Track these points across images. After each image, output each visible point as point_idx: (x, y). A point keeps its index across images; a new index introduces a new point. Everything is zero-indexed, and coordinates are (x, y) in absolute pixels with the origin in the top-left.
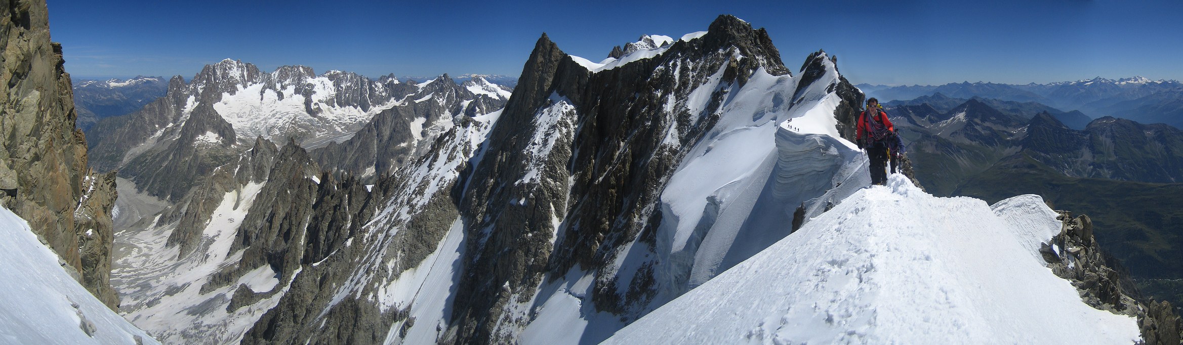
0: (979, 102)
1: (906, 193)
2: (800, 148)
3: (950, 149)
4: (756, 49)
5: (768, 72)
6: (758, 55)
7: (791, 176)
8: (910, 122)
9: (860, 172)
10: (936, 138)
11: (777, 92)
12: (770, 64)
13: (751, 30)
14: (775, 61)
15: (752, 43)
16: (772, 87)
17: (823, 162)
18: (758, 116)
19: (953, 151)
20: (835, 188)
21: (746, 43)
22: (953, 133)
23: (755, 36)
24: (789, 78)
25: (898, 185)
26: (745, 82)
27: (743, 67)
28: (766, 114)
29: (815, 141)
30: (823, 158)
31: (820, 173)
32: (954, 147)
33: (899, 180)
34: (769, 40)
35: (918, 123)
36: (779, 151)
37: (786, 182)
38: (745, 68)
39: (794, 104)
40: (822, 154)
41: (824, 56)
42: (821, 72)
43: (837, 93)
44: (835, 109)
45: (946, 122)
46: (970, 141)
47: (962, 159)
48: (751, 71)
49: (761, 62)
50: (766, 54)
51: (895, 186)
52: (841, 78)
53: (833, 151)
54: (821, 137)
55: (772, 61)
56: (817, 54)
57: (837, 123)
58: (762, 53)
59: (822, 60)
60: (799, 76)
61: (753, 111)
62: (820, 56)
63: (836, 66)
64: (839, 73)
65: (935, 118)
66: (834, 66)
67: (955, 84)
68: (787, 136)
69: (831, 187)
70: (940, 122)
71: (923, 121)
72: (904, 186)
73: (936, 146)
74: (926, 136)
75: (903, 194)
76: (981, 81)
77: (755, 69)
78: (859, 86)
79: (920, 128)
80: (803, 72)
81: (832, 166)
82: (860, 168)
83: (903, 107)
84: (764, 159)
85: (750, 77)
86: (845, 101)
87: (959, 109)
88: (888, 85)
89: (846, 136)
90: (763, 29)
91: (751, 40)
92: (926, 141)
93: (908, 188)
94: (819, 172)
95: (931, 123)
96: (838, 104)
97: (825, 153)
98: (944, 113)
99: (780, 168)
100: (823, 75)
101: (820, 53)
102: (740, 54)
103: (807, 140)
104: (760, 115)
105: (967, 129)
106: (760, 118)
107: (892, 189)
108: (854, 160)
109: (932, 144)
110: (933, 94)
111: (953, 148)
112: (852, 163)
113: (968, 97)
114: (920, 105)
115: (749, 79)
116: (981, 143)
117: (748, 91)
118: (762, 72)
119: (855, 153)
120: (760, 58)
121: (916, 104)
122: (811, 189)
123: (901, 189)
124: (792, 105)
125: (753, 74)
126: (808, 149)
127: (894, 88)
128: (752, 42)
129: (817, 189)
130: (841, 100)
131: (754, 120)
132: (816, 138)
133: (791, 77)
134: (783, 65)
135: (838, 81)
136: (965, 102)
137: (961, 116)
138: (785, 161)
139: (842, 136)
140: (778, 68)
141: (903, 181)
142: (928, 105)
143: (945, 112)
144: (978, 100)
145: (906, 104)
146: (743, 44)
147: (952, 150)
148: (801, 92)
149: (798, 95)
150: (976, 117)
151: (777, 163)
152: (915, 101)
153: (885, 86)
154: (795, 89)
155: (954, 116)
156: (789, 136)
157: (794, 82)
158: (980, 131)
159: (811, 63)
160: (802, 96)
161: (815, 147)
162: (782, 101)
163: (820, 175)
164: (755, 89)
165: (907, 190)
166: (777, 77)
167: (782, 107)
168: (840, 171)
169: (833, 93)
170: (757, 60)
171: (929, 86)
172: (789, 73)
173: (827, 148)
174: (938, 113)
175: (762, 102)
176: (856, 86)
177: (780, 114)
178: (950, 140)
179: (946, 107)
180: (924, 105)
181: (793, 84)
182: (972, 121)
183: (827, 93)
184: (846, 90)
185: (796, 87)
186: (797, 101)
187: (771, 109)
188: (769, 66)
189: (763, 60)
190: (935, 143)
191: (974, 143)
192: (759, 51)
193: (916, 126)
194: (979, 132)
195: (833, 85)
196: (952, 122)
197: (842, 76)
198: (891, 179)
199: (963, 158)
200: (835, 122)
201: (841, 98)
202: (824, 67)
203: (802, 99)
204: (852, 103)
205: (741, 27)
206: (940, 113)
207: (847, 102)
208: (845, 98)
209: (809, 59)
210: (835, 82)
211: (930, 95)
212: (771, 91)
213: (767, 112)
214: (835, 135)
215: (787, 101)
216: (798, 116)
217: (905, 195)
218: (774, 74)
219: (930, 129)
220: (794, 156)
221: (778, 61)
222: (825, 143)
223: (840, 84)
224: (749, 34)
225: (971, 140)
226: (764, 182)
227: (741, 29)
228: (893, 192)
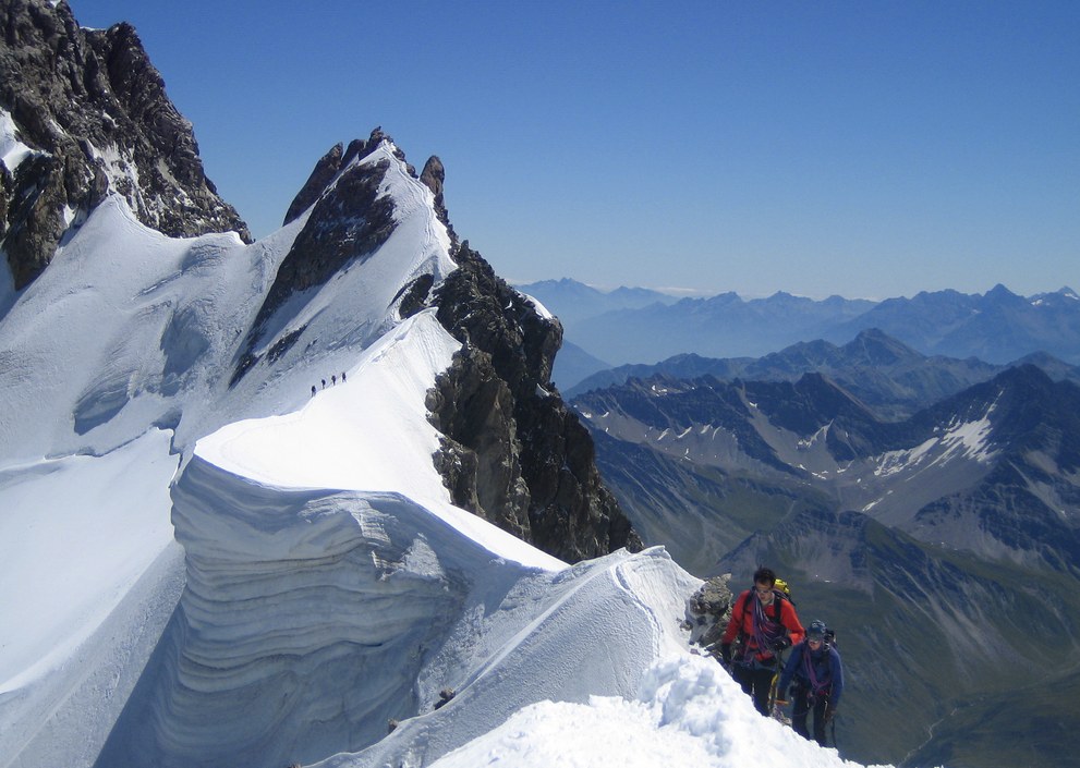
0: (1055, 379)
1: (715, 728)
2: (280, 546)
3: (916, 573)
4: (91, 115)
5: (146, 220)
6: (101, 144)
7: (241, 661)
8: (749, 451)
9: (531, 650)
10: (856, 525)
11: (182, 306)
12: (154, 185)
13: (70, 32)
14: (178, 173)
15: (76, 89)
16: (159, 285)
17: (382, 605)
18: (99, 409)
19: (926, 584)
20: (428, 713)
21: (45, 91)
22: (930, 508)
23: (90, 58)
24: (237, 247)
25: (683, 695)
26: (41, 265)
27: (34, 197)
28: (133, 402)
29: (347, 520)
30: (383, 592)
31: (370, 652)
32: (931, 566)
33: (689, 674)
34: (152, 78)
35: (782, 455)
36: (190, 560)
37: (219, 686)
38: (39, 203)
39: (253, 361)
40: (378, 573)
41: (391, 157)
42: (374, 228)
43: (441, 317)
44: (431, 384)
45: (904, 459)
46: (1003, 547)
47: (961, 617)
48: (69, 215)
49: (112, 173)
50: (138, 142)
51: (672, 702)
52: (461, 253)
53: (422, 561)
54: (374, 505)
55: (163, 169)
56: (358, 148)
57: (437, 446)
58: (118, 136)
59: (381, 177)
60: (279, 238)
61: (78, 383)
62: (373, 158)
63: (439, 201)
64: (451, 233)
65: (859, 441)
66: (430, 199)
67: (948, 297)
68: (219, 492)
69: (412, 707)
70: (876, 455)
71: (802, 449)
72: (706, 699)
73: (856, 558)
74: (815, 513)
75: (704, 731)
76: (1067, 289)
77: (89, 203)
78: (536, 288)
79: (787, 476)
80: (301, 223)
81: (420, 622)
82: (534, 634)
83: (719, 388)
84: (123, 592)
85: (64, 239)
86: (475, 352)
87: (962, 405)
88: (661, 289)
89: (475, 500)
90: (125, 29)
91: (71, 76)
92: (815, 536)
93: (725, 710)
94: (363, 645)
95: (838, 459)
96: (444, 363)
97: (389, 571)
98: (894, 420)
99: (194, 632)
100: (382, 241)
101: (374, 144)
102: (19, 137)
103: (315, 518)
104: (108, 407)
105: (992, 496)
106: (107, 416)
107: (658, 713)
108: (507, 602)
109: (836, 549)
110: (853, 338)
111: (926, 572)
112: (500, 614)
113: (1004, 357)
114: (794, 379)
115: (59, 251)
116: (1049, 558)
117: (54, 301)
118: (119, 217)
119: (516, 572)
120: (108, 155)
121: (776, 375)
122: (330, 716)
123: (694, 711)
124: (245, 363)
125: (76, 226)
126: (318, 551)
127: (686, 303)
128: (74, 83)
129: (355, 718)
130: (458, 347)
131: (82, 427)
132: (354, 508)
133: (247, 241)
134: (212, 189)
135: (449, 265)
136: (988, 376)
137: (971, 435)
138: (214, 602)
139: (460, 499)
140: (188, 202)
141: (705, 682)
142: (829, 380)
143: (900, 415)
144: (1048, 369)
145: (733, 374)
146: (31, 94)
147: (922, 579)
148: (286, 305)
149: (272, 322)
150: (1038, 444)
151: (179, 609)
152: (773, 360)
153: (649, 293)
154: (260, 299)
155: (941, 435)
156: (231, 498)
157: (259, 263)
158: (1053, 506)
159: (334, 185)
160: (293, 327)
161: (346, 547)
162: (204, 348)
163: (367, 660)
164: (87, 293)
165: (720, 716)
166: (182, 245)
167: (202, 371)
168: (451, 644)
169: (426, 319)
170: (97, 165)
171: (837, 301)
172: (237, 225)
173: (396, 550)
174: (870, 420)
175: (114, 351)
176: (525, 288)
177: (194, 401)
178: (916, 535)
179: (907, 392)
180: (813, 382)
181: (252, 275)
182: (1019, 461)
183: (397, 316)
184: (483, 304)
185: (267, 286)
186: (270, 346)
187: (156, 380)
188: (151, 194)
189: (122, 166)
190: (849, 545)
191: (1019, 557)
192: (107, 126)
193: (771, 469)
194: (1046, 509)
195: (424, 283)
196: (927, 460)
197: (466, 243)
198: (657, 671)
199: (968, 615)
200: (433, 439)
201: (460, 338)
202: (388, 204)
203: (293, 338)
204: (503, 357)
205: (23, 18)
206: (879, 417)
207: (482, 357)
208: (477, 342)
209: (324, 169)
210: (436, 268)
211: (839, 341)
212: (158, 299)
213: (136, 394)
214: (433, 496)
215: (224, 346)
216: (273, 412)
217: (713, 737)
218: (171, 227)
219: (831, 483)
220: (252, 580)
221: (189, 171)
222: (388, 528)
223: (454, 278)
224: (61, 48)
225: (1007, 541)
226: (122, 689)
227: (23, 28)
228: (664, 723)
